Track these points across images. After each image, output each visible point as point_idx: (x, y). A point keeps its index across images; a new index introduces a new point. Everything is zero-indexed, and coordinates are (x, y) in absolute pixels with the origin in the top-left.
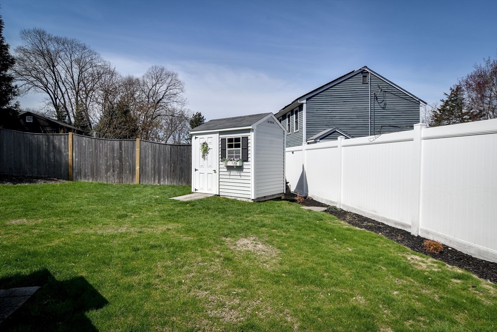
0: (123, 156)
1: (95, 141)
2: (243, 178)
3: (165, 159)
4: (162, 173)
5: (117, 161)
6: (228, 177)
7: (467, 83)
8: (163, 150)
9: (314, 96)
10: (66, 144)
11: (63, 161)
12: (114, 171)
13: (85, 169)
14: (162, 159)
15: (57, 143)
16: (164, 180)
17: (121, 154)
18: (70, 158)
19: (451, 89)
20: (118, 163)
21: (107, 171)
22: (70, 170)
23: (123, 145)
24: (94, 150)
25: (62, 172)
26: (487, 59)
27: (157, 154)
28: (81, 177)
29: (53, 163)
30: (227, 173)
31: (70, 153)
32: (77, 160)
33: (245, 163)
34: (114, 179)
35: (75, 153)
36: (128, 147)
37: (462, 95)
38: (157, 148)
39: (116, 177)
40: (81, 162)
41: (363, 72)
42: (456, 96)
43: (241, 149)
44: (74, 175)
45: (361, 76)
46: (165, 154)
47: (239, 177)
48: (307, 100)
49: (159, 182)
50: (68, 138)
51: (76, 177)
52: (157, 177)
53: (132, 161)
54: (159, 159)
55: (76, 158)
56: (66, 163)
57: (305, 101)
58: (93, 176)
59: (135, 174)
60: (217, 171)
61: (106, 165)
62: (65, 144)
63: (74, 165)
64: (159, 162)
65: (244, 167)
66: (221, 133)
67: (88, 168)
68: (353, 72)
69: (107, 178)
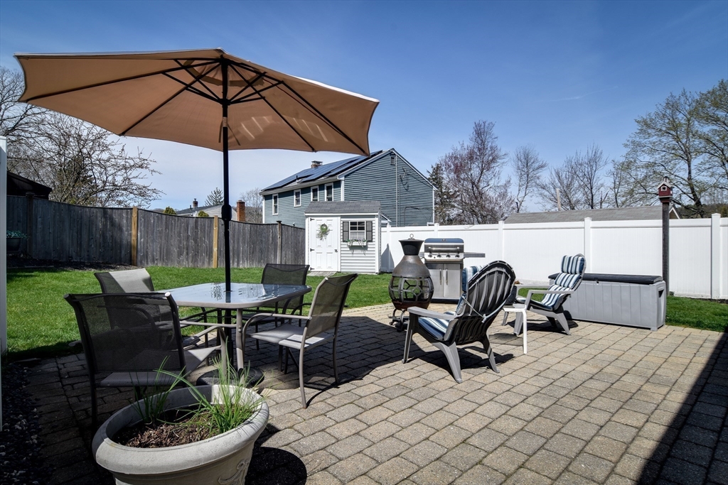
0: (199, 236)
1: (166, 218)
2: (367, 255)
3: (244, 239)
4: (241, 255)
5: (192, 242)
6: (351, 255)
7: (446, 163)
8: (243, 229)
9: (351, 174)
10: (129, 220)
11: (125, 242)
12: (187, 254)
13: (153, 251)
14: (241, 239)
15: (117, 220)
16: (244, 262)
17: (197, 233)
18: (134, 238)
19: (432, 167)
20: (193, 243)
21: (180, 254)
22: (134, 253)
23: (199, 223)
24: (164, 228)
25: (122, 256)
26: (461, 143)
27: (236, 234)
28: (147, 261)
29: (110, 244)
30: (350, 252)
31: (134, 232)
32: (142, 240)
33: (369, 243)
34: (188, 263)
35: (141, 232)
36: (204, 225)
37: (442, 174)
38: (237, 227)
39: (190, 261)
40: (147, 243)
41: (392, 154)
42: (436, 174)
43: (365, 231)
44: (139, 258)
45: (389, 157)
46: (244, 234)
47: (363, 255)
48: (345, 177)
49: (238, 264)
50: (131, 214)
51: (141, 262)
52: (236, 260)
53: (209, 242)
54: (238, 239)
55: (141, 239)
56: (128, 245)
57: (343, 178)
58: (162, 259)
59: (212, 257)
60: (339, 251)
61: (179, 247)
62: (127, 221)
63: (139, 247)
64: (238, 243)
65: (369, 246)
66: (342, 217)
67: (157, 250)
68: (381, 152)
69: (179, 263)
